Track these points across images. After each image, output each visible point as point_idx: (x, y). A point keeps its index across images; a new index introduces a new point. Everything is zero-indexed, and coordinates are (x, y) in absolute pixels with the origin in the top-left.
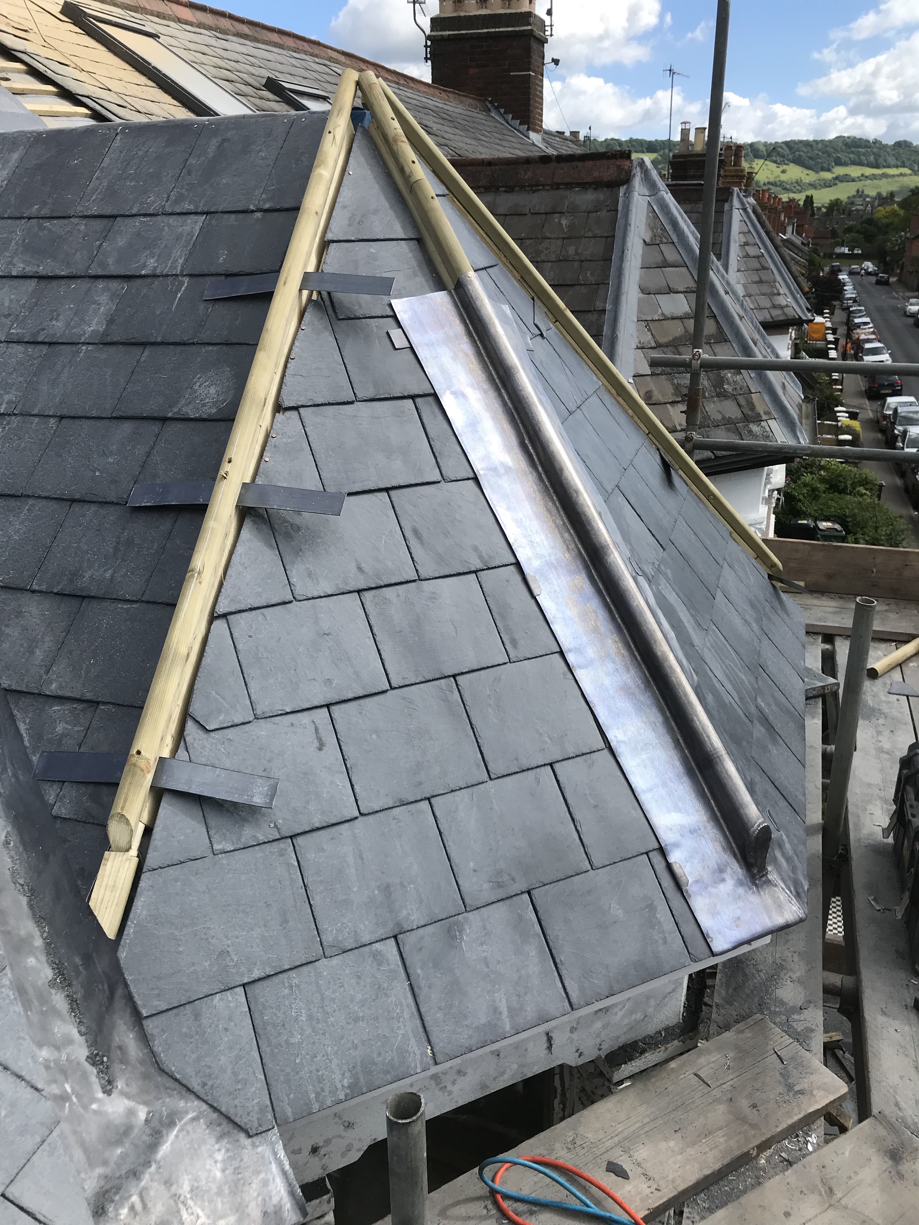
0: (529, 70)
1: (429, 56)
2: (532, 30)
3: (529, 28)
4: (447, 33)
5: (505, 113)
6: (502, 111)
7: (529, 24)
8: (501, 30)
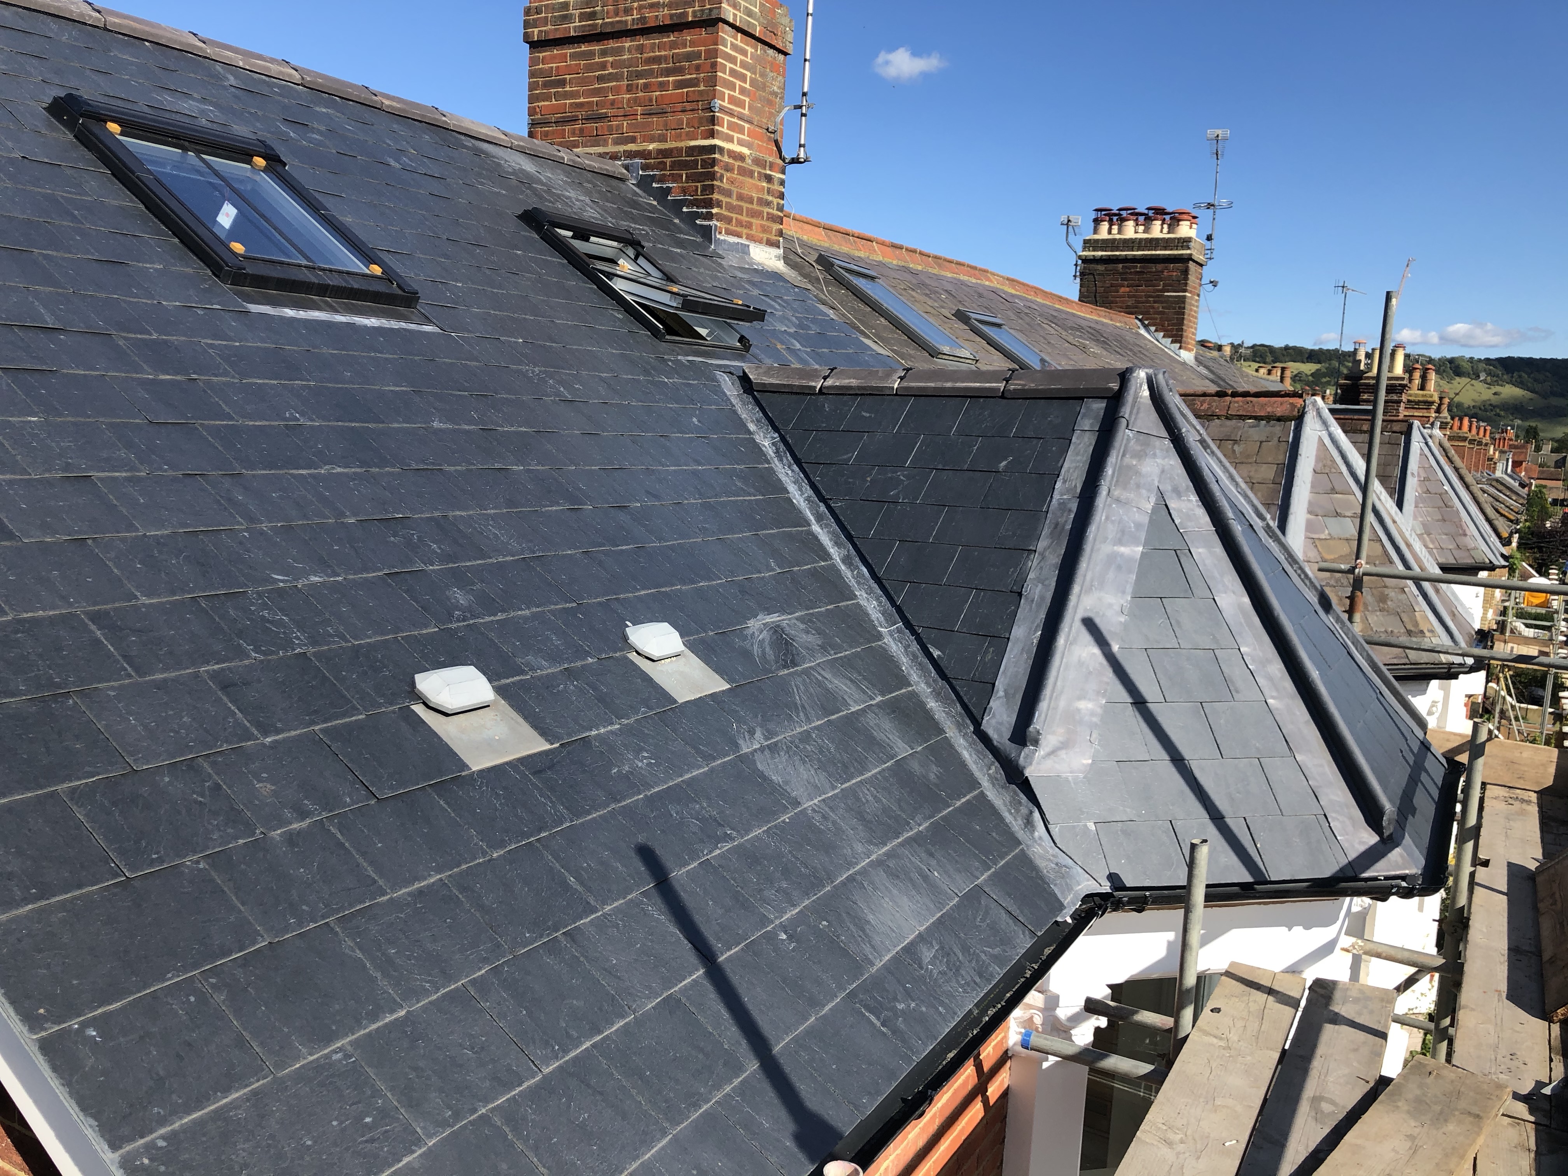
0: (1185, 291)
1: (1078, 274)
2: (1191, 255)
3: (1188, 252)
4: (1100, 253)
5: (1156, 331)
6: (1153, 329)
7: (1189, 248)
8: (1158, 252)
